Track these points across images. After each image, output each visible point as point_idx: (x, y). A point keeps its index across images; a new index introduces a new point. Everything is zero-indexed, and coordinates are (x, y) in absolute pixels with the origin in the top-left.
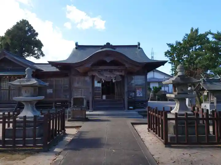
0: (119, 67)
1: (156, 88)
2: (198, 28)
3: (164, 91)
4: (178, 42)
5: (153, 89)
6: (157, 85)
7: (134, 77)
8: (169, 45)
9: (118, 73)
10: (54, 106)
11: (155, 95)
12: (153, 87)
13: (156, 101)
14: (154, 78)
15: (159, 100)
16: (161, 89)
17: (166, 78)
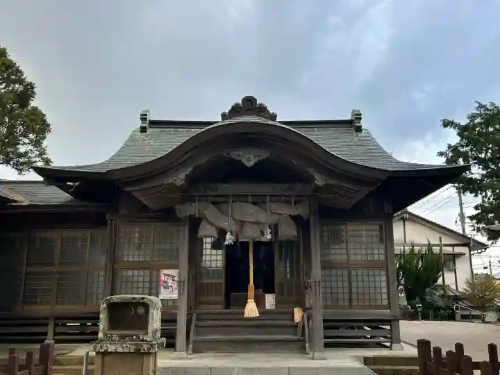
0: (286, 186)
7: (343, 227)
9: (287, 211)
10: (50, 334)
17: (446, 240)
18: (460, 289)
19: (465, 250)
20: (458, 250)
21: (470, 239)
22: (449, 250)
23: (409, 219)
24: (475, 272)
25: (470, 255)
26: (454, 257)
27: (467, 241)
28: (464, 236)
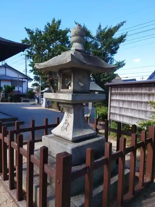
1: (8, 87)
2: (61, 20)
3: (17, 91)
4: (39, 31)
5: (5, 88)
6: (9, 84)
8: (28, 31)
11: (6, 96)
12: (5, 86)
13: (8, 102)
14: (5, 75)
15: (11, 101)
16: (14, 88)
17: (20, 77)
18: (23, 92)
19: (26, 80)
20: (24, 80)
21: (28, 77)
22: (21, 80)
23: (8, 68)
24: (28, 87)
25: (28, 82)
26: (22, 82)
27: (27, 78)
28: (26, 76)
